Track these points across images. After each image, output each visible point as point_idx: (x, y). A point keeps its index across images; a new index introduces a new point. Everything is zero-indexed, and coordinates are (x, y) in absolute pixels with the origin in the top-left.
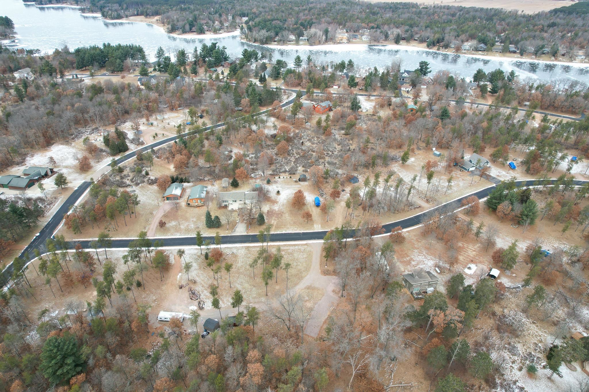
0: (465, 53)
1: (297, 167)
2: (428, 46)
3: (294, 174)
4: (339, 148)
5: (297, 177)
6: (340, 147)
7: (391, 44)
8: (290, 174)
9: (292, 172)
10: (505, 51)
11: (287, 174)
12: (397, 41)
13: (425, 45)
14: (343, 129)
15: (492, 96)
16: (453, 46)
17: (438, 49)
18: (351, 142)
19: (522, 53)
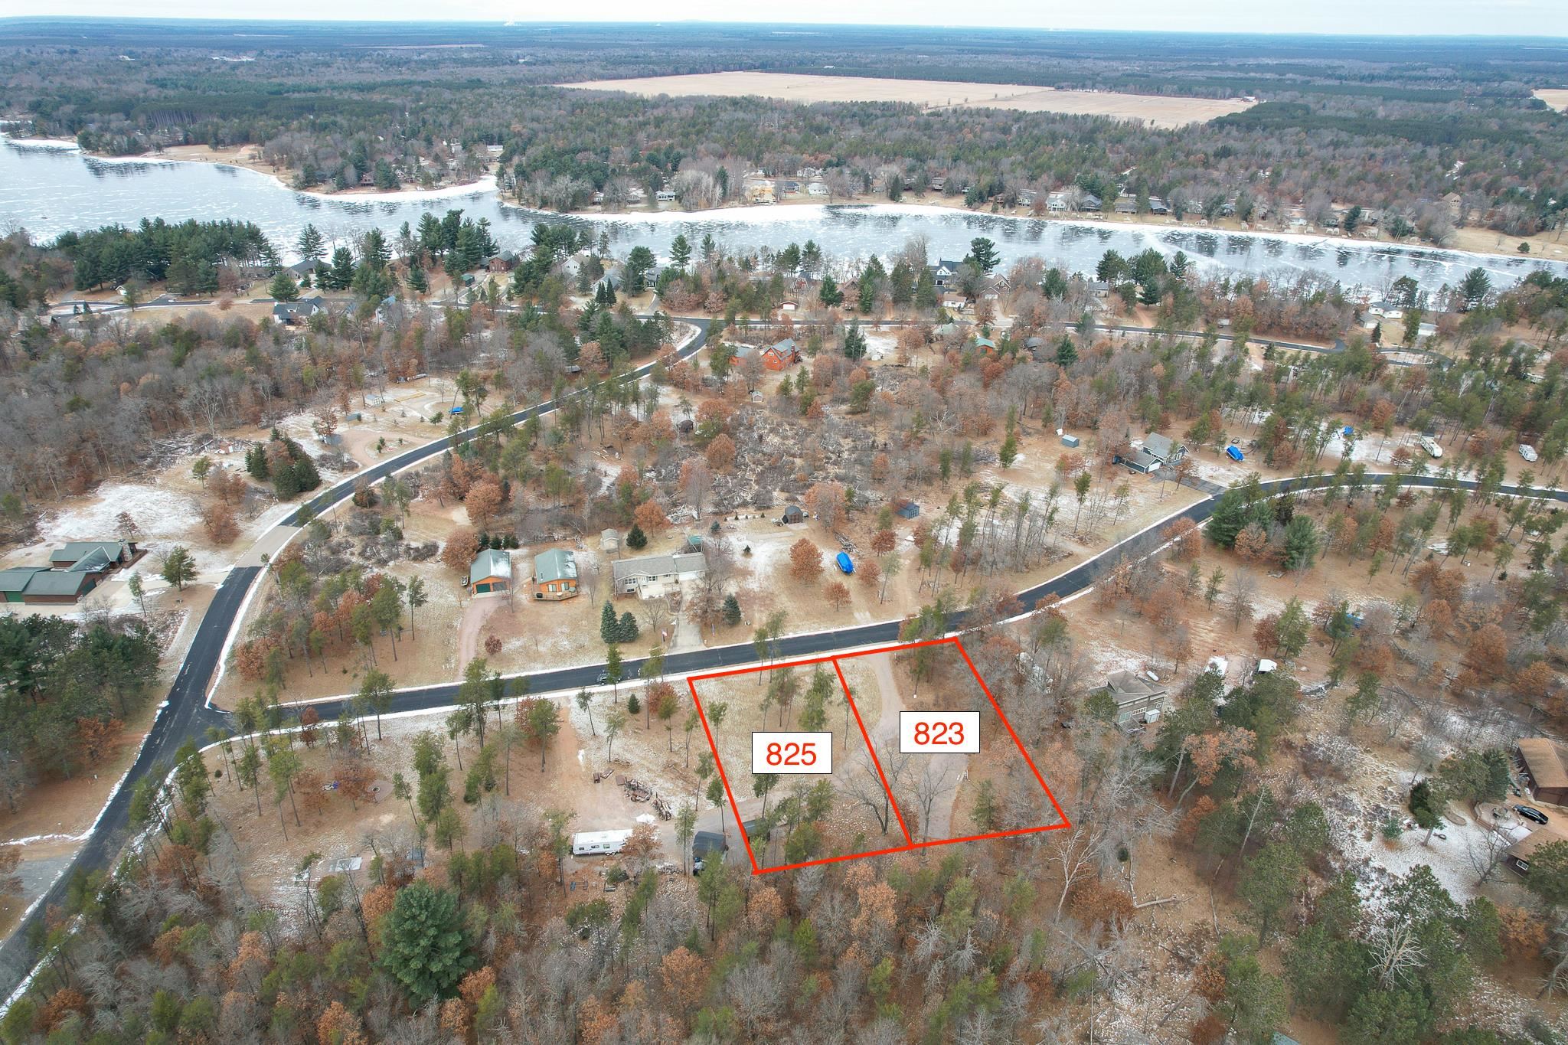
0: (1056, 217)
1: (769, 492)
2: (970, 204)
3: (769, 508)
4: (847, 443)
5: (776, 515)
6: (849, 440)
7: (880, 201)
8: (759, 509)
9: (762, 504)
10: (1142, 210)
11: (751, 509)
12: (894, 196)
13: (962, 200)
14: (844, 401)
15: (1147, 309)
16: (1027, 202)
17: (994, 211)
18: (871, 429)
19: (1179, 214)
